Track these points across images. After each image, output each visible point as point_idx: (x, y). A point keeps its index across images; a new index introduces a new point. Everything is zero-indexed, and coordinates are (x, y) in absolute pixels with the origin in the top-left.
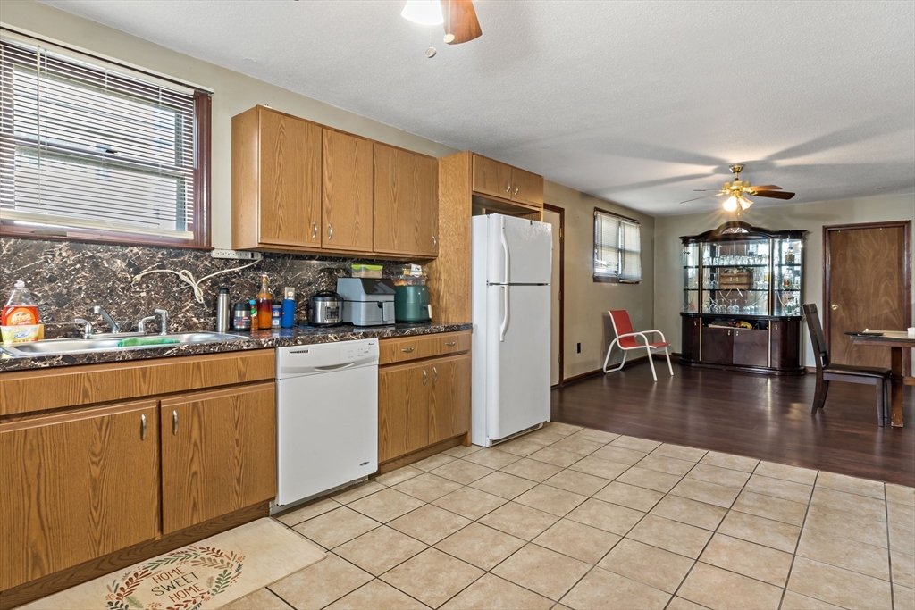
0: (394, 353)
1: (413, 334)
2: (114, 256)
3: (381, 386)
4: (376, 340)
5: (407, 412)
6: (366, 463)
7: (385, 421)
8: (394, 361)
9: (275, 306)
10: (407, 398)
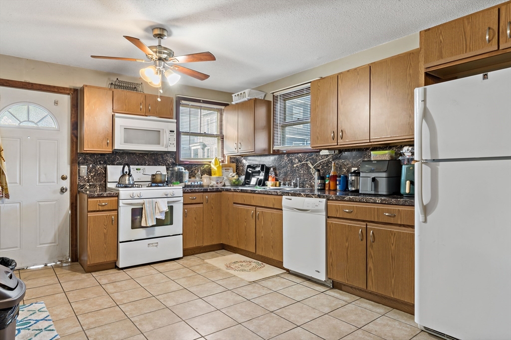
0: (337, 211)
1: (350, 200)
2: (296, 158)
3: (328, 230)
4: (324, 200)
5: (347, 255)
6: (318, 272)
7: (331, 253)
8: (338, 216)
9: (338, 179)
10: (347, 245)
